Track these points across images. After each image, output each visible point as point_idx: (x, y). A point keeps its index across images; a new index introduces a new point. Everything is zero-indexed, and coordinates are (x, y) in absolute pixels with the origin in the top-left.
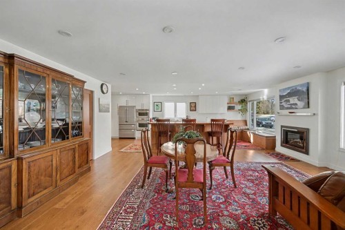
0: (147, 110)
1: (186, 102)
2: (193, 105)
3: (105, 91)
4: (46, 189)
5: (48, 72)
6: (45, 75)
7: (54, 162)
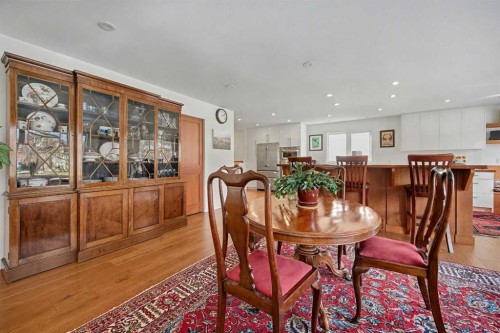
0: (295, 148)
1: (370, 131)
2: (387, 135)
3: (222, 119)
4: (112, 235)
5: (123, 91)
6: (118, 95)
7: (125, 204)
